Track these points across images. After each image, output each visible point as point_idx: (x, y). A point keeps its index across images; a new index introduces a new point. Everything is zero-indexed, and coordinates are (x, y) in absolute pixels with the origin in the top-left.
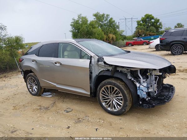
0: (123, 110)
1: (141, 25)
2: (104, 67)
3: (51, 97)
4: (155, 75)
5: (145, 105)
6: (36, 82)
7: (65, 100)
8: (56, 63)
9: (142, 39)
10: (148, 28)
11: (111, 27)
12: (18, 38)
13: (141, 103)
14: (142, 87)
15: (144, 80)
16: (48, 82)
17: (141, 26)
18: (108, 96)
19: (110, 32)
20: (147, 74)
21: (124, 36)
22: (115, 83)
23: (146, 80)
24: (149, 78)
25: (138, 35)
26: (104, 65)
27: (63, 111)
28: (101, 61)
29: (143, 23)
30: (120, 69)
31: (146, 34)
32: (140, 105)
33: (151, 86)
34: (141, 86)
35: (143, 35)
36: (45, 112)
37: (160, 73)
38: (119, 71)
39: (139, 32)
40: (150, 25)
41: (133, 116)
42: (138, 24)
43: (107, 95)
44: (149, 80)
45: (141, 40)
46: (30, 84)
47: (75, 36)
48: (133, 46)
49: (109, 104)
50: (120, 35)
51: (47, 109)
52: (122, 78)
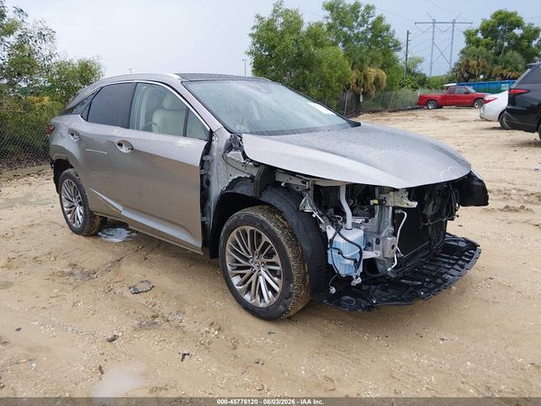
0: (281, 307)
1: (477, 43)
2: (243, 169)
3: (117, 244)
4: (394, 208)
5: (347, 298)
6: (79, 195)
7: (151, 256)
8: (120, 145)
9: (471, 89)
10: (498, 54)
11: (377, 44)
12: (87, 66)
13: (333, 290)
14: (342, 240)
15: (359, 221)
16: (106, 198)
17: (478, 46)
18: (247, 260)
19: (373, 59)
20: (372, 202)
21: (422, 75)
22: (262, 221)
23: (367, 221)
24: (376, 216)
25: (466, 75)
26: (243, 161)
27: (126, 288)
28: (236, 149)
29: (486, 37)
30: (283, 180)
31: (491, 74)
32: (332, 298)
33: (378, 242)
34: (338, 239)
35: (482, 77)
36: (77, 286)
37: (409, 203)
38: (283, 184)
39: (467, 66)
40: (506, 44)
41: (313, 327)
42: (469, 41)
43: (245, 254)
44: (374, 221)
45: (469, 93)
46: (69, 200)
47: (261, 69)
48: (441, 107)
49: (248, 282)
50: (409, 71)
51: (89, 275)
52: (284, 209)
